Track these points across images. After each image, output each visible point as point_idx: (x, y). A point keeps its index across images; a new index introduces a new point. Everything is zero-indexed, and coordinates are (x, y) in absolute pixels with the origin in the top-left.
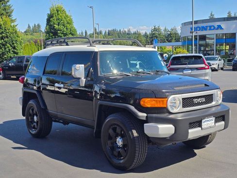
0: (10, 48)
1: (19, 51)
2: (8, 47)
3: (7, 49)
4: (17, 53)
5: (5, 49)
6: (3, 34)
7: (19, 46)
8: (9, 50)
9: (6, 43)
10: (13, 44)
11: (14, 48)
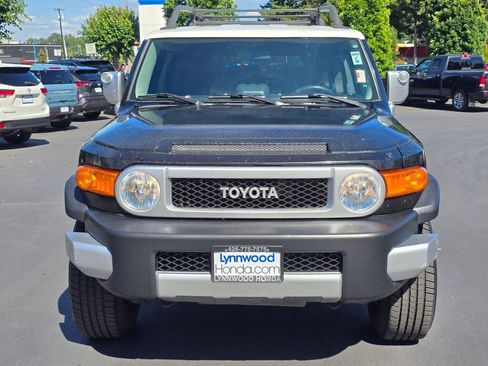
0: (457, 39)
1: (475, 45)
2: (452, 37)
3: (450, 42)
4: (469, 50)
5: (446, 40)
6: (446, 10)
7: (478, 33)
8: (454, 43)
9: (450, 27)
10: (464, 29)
11: (465, 38)
